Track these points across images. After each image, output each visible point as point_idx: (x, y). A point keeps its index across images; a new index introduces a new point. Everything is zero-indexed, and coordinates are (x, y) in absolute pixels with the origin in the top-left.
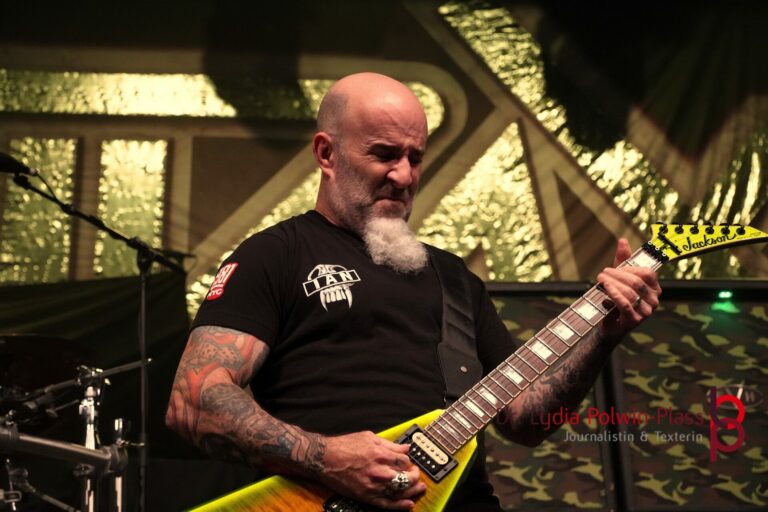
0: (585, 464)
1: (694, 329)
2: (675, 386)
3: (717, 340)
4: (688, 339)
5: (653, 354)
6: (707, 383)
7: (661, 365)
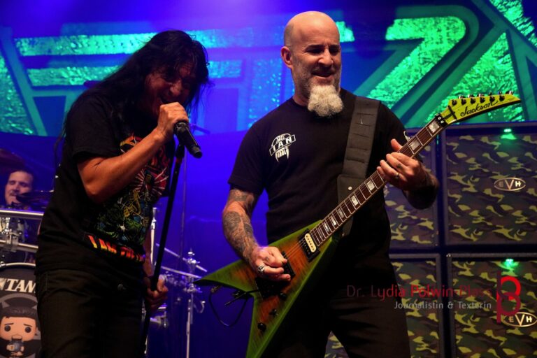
0: (424, 221)
1: (491, 149)
2: (477, 180)
3: (502, 155)
4: (487, 155)
5: (467, 163)
6: (494, 177)
7: (471, 169)
